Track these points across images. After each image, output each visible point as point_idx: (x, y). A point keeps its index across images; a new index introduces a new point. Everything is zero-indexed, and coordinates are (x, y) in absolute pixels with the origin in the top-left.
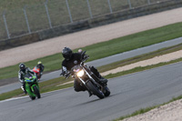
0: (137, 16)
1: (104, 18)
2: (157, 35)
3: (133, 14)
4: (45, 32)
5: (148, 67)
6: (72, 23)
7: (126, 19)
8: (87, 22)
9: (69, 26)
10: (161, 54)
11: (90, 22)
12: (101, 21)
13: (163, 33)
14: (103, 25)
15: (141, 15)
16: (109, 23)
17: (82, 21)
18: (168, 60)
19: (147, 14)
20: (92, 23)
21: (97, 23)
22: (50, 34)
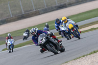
6: (57, 5)
8: (65, 4)
9: (55, 7)
17: (62, 4)
20: (68, 5)
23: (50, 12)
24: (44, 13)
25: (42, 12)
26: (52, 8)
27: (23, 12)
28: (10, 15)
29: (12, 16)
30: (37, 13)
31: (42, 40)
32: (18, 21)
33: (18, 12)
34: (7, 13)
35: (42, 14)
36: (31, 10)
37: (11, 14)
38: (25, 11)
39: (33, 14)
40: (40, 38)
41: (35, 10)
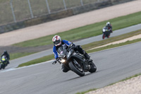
6: (99, 1)
26: (91, 6)
27: (49, 11)
28: (30, 16)
29: (33, 17)
30: (70, 13)
32: (41, 25)
33: (42, 11)
34: (26, 12)
35: (76, 14)
36: (60, 9)
37: (32, 13)
38: (52, 10)
39: (63, 14)
41: (66, 9)
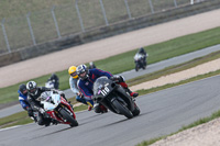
0: (138, 28)
1: (99, 31)
2: (163, 50)
3: (133, 25)
4: (28, 50)
5: (153, 90)
6: (60, 38)
7: (125, 32)
8: (78, 37)
9: (56, 43)
10: (169, 73)
11: (82, 37)
12: (95, 35)
13: (170, 48)
14: (98, 39)
15: (144, 27)
16: (105, 37)
17: (72, 36)
18: (177, 81)
19: (150, 25)
20: (85, 38)
21: (90, 38)
22: (34, 53)
23: (44, 54)
24: (31, 57)
25: (27, 55)
26: (48, 45)
30: (16, 58)
31: (103, 88)
36: (2, 51)
40: (96, 86)
41: (10, 51)
